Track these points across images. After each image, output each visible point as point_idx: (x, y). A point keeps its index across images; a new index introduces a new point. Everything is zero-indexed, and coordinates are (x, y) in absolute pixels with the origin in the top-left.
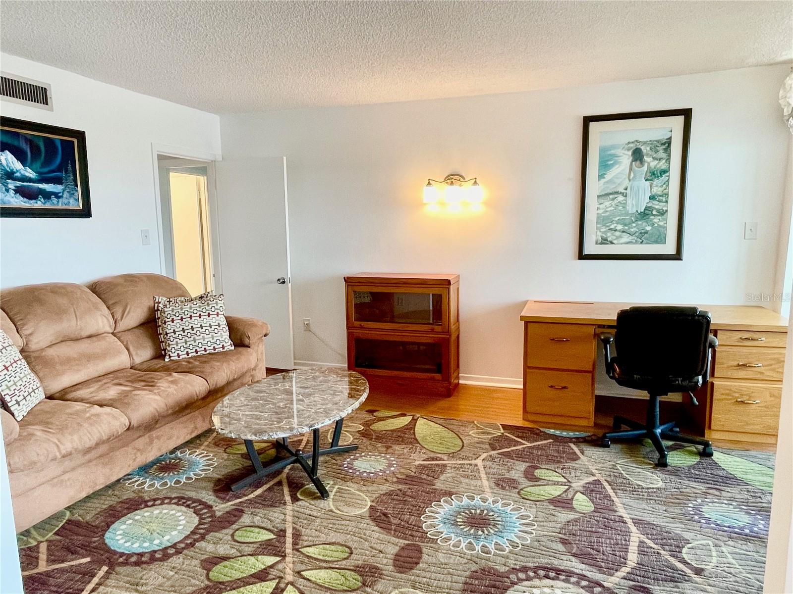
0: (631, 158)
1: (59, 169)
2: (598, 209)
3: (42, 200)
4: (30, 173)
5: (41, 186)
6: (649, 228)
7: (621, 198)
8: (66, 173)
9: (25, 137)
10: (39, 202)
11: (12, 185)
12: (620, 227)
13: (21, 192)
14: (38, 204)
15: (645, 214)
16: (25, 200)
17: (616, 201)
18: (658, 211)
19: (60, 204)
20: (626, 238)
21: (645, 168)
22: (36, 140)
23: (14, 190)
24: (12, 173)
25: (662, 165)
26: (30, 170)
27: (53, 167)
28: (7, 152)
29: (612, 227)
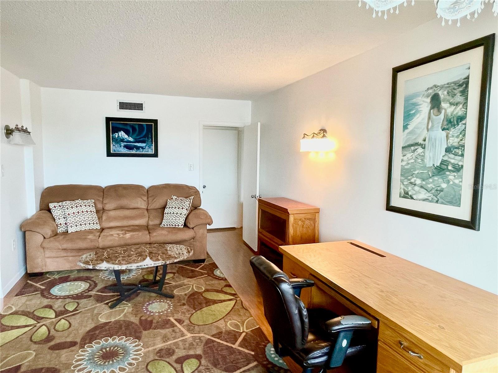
0: (430, 106)
1: (144, 137)
2: (402, 160)
3: (136, 150)
4: (131, 139)
5: (135, 144)
6: (444, 186)
7: (420, 150)
8: (148, 139)
9: (130, 125)
10: (134, 151)
11: (123, 144)
12: (418, 182)
13: (127, 147)
14: (134, 152)
15: (441, 170)
16: (128, 150)
17: (416, 153)
18: (454, 166)
19: (144, 151)
20: (423, 194)
21: (442, 116)
22: (135, 126)
23: (123, 146)
24: (123, 139)
25: (459, 111)
26: (131, 138)
27: (142, 136)
28: (122, 131)
29: (412, 180)
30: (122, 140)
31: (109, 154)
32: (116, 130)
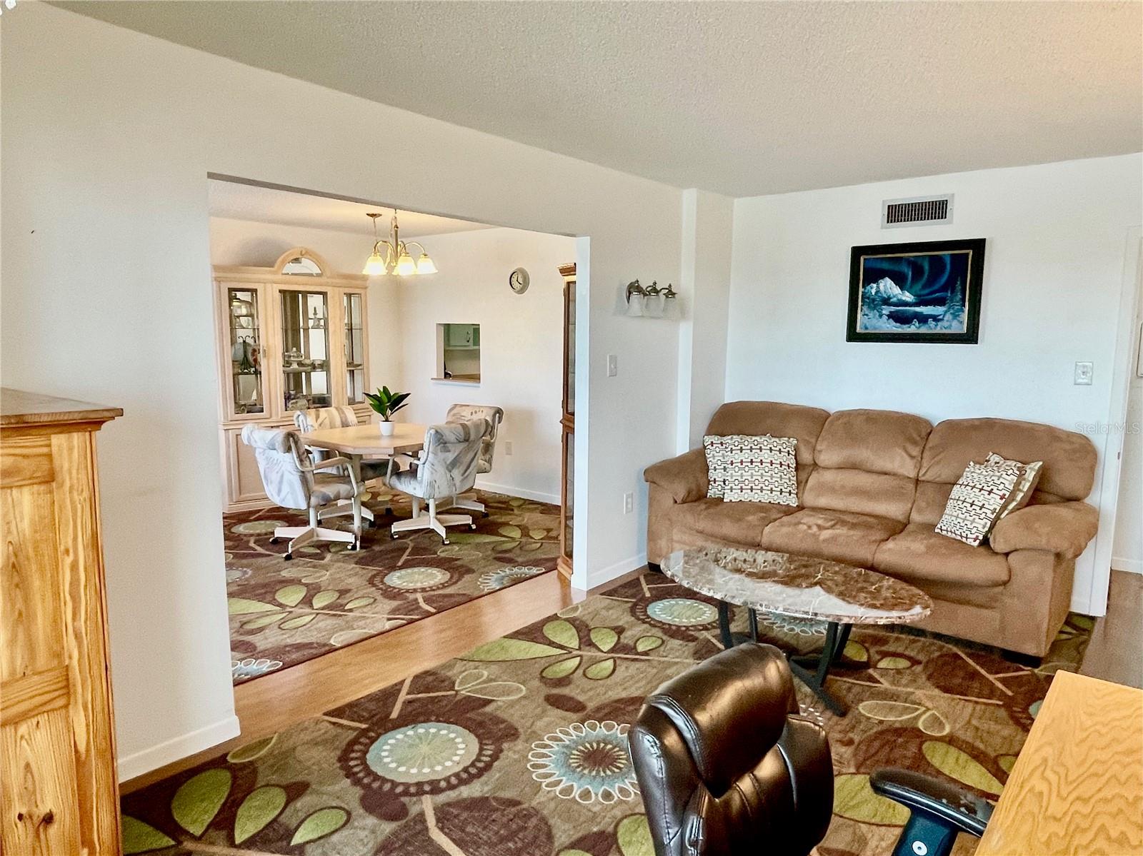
1: (944, 289)
3: (917, 324)
4: (908, 297)
5: (918, 309)
8: (952, 293)
9: (910, 262)
10: (912, 326)
11: (886, 310)
13: (895, 317)
14: (913, 329)
16: (898, 324)
19: (938, 328)
22: (920, 261)
23: (887, 315)
24: (889, 298)
26: (907, 294)
27: (936, 287)
28: (887, 279)
30: (886, 301)
31: (853, 336)
32: (874, 275)
